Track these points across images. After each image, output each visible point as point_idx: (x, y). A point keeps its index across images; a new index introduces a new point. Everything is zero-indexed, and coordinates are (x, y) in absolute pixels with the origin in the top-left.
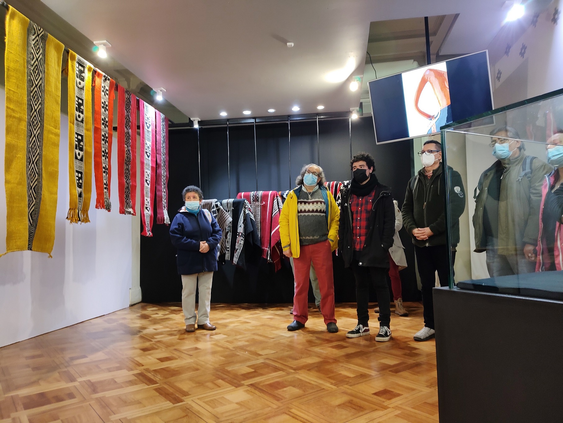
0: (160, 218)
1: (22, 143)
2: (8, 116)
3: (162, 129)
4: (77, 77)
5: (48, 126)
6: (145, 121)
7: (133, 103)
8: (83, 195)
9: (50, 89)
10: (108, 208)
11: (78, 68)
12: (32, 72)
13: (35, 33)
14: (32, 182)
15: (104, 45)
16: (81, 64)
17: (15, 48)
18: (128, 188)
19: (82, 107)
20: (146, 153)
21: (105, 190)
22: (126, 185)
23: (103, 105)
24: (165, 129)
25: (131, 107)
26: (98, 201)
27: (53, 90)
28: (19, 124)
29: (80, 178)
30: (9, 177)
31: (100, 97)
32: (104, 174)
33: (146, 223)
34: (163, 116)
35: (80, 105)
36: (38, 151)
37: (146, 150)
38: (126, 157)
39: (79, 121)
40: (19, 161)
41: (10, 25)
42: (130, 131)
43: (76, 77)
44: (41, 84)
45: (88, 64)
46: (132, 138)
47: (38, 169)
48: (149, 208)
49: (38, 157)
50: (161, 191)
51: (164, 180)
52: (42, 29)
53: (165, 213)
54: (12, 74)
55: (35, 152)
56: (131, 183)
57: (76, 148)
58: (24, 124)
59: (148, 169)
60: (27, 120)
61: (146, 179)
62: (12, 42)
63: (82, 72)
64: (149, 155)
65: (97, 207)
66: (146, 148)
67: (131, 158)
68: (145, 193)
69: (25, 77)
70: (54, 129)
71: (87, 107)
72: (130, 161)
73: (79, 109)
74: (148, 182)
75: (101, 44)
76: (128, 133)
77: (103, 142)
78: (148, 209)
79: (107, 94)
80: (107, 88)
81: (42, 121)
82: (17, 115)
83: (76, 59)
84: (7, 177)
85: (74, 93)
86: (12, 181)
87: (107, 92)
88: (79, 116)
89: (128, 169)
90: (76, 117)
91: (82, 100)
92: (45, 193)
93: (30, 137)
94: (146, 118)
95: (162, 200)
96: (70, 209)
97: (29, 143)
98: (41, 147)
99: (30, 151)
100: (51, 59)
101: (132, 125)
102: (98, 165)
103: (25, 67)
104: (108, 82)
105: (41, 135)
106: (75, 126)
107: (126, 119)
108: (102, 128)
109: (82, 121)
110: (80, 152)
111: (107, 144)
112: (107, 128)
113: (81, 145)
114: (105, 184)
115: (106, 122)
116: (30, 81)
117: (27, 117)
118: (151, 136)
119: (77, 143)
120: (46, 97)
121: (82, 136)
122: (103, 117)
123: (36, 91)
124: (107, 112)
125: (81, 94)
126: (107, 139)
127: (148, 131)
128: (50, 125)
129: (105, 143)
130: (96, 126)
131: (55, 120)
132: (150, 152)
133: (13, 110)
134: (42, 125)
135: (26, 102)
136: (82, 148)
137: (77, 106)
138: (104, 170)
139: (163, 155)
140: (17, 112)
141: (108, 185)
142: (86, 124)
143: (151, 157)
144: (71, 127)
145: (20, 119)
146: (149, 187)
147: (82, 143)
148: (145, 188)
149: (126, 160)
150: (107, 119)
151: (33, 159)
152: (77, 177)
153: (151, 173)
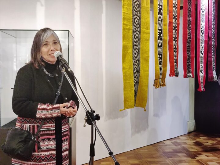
0: (211, 77)
1: (130, 44)
2: (124, 29)
3: (213, 10)
6: (201, 8)
8: (163, 69)
9: (144, 5)
10: (177, 75)
14: (135, 66)
18: (189, 59)
19: (162, 11)
20: (202, 31)
21: (175, 64)
22: (188, 57)
23: (174, 5)
24: (215, 10)
26: (171, 71)
27: (146, 5)
28: (128, 33)
30: (124, 65)
32: (175, 53)
33: (201, 82)
35: (160, 9)
36: (138, 46)
38: (188, 38)
39: (160, 21)
40: (129, 55)
42: (191, 18)
44: (139, 4)
46: (192, 23)
47: (138, 57)
49: (138, 50)
50: (211, 57)
51: (213, 48)
53: (214, 73)
55: (136, 47)
56: (191, 56)
57: (158, 40)
58: (131, 32)
59: (202, 43)
60: (132, 29)
61: (201, 50)
64: (203, 32)
65: (170, 76)
66: (201, 28)
67: (192, 38)
68: (200, 61)
70: (146, 30)
71: (164, 10)
72: (190, 40)
73: (160, 13)
74: (202, 52)
76: (190, 20)
77: (174, 31)
78: (202, 72)
81: (140, 27)
82: (128, 28)
85: (157, 3)
86: (126, 68)
88: (160, 17)
89: (189, 46)
90: (158, 18)
91: (162, 6)
92: (142, 72)
93: (134, 39)
94: (201, 6)
95: (212, 64)
96: (155, 79)
97: (134, 42)
98: (139, 44)
99: (134, 47)
101: (192, 14)
102: (171, 47)
105: (139, 36)
106: (158, 25)
107: (188, 10)
108: (173, 21)
109: (162, 21)
110: (160, 41)
111: (176, 31)
112: (176, 21)
113: (161, 36)
114: (175, 60)
115: (176, 17)
116: (134, 3)
117: (132, 27)
118: (205, 18)
119: (159, 36)
120: (142, 11)
121: (161, 30)
122: (174, 14)
123: (137, 9)
124: (176, 9)
125: (161, 2)
126: (176, 28)
127: (203, 15)
128: (144, 28)
129: (175, 31)
130: (170, 21)
131: (147, 24)
132: (204, 30)
133: (126, 25)
134: (140, 30)
135: (132, 17)
136: (162, 38)
137: (159, 11)
138: (174, 50)
139: (213, 30)
140: (128, 25)
141: (177, 59)
142: (164, 22)
143: (205, 33)
144: (155, 26)
145: (129, 29)
146: (203, 55)
147: (161, 35)
148: (200, 57)
149: (188, 40)
150: (176, 14)
151: (136, 52)
152: (159, 58)
153: (205, 45)
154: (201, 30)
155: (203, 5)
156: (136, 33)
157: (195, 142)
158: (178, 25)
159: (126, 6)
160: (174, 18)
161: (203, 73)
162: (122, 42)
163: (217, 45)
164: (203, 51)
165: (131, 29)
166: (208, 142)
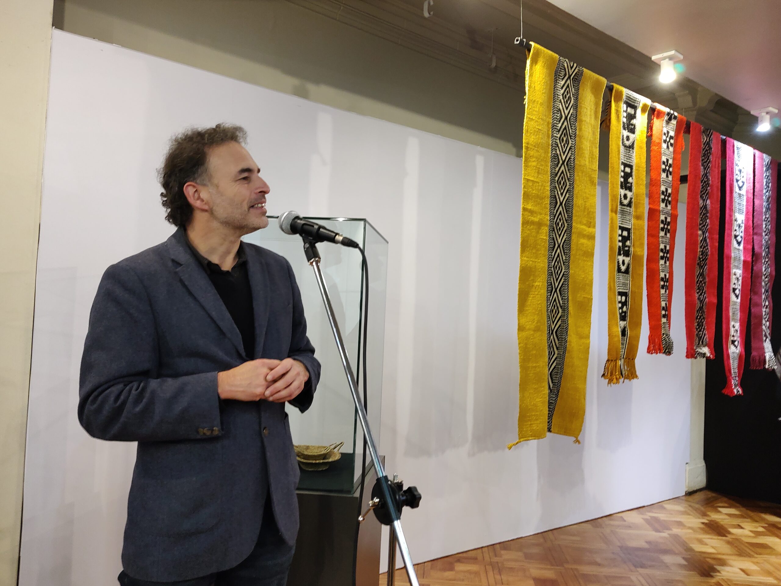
0: (757, 358)
1: (542, 263)
2: (525, 223)
3: (766, 185)
4: (624, 129)
5: (579, 226)
6: (735, 177)
7: (715, 148)
8: (628, 332)
9: (582, 163)
10: (668, 350)
11: (626, 111)
12: (558, 141)
13: (565, 75)
14: (553, 323)
15: (671, 58)
16: (631, 104)
17: (537, 110)
18: (701, 308)
19: (630, 180)
20: (736, 236)
21: (664, 320)
22: (698, 305)
23: (663, 167)
24: (770, 185)
25: (711, 157)
26: (651, 340)
27: (587, 163)
28: (538, 233)
29: (624, 304)
30: (523, 321)
31: (660, 153)
32: (663, 291)
33: (732, 372)
34: (767, 158)
35: (627, 176)
36: (563, 271)
37: (735, 233)
38: (699, 254)
39: (624, 205)
40: (536, 293)
41: (531, 75)
42: (708, 202)
43: (622, 128)
44: (570, 158)
45: (643, 100)
46: (711, 215)
47: (562, 299)
48: (738, 342)
49: (562, 280)
50: (759, 305)
51: (765, 283)
52: (575, 65)
53: (768, 348)
54: (531, 153)
55: (559, 272)
56: (707, 300)
57: (619, 254)
58: (545, 232)
59: (737, 268)
60: (548, 223)
61: (734, 286)
62: (534, 101)
63: (631, 117)
64: (739, 239)
65: (649, 351)
66: (735, 228)
67: (709, 253)
68: (731, 314)
69: (548, 153)
70: (587, 229)
71: (638, 178)
72: (706, 260)
73: (626, 185)
74: (737, 292)
75: (664, 58)
76: (705, 207)
77: (662, 234)
78: (736, 343)
79: (671, 145)
80: (672, 133)
81: (570, 219)
82: (536, 219)
83: (624, 97)
84: (521, 321)
85: (619, 159)
87: (672, 141)
88: (625, 197)
89: (702, 274)
90: (621, 199)
91: (631, 167)
92: (572, 339)
93: (553, 250)
94: (736, 171)
95: (761, 324)
96: (608, 361)
97: (551, 259)
98: (567, 263)
99: (552, 272)
100: (585, 110)
101: (712, 191)
102: (652, 274)
103: (548, 137)
104: (674, 122)
105: (568, 242)
106: (619, 215)
107: (702, 182)
108: (661, 209)
109: (629, 205)
110: (625, 258)
111: (668, 235)
112: (669, 207)
113: (627, 246)
114: (663, 309)
115: (669, 196)
116: (555, 157)
117: (549, 218)
118: (744, 203)
119: (620, 244)
120: (576, 178)
121: (628, 230)
122: (663, 188)
123: (562, 172)
124: (670, 178)
125: (630, 157)
126: (669, 227)
127: (740, 195)
128: (581, 223)
129: (666, 234)
130: (652, 206)
131: (588, 214)
132: (742, 234)
133: (532, 212)
134: (570, 227)
135: (548, 193)
136: (629, 250)
137: (622, 180)
138: (662, 283)
139: (766, 235)
140: (536, 213)
141: (667, 309)
142: (636, 208)
143: (744, 243)
144: (612, 219)
145: (540, 225)
146: (739, 300)
147: (628, 243)
148: (731, 303)
149: (700, 258)
150: (670, 191)
151: (557, 285)
152: (619, 302)
153: (743, 273)
154: (734, 233)
155: (740, 171)
156: (560, 236)
157: (705, 521)
158: (674, 217)
159: (534, 164)
160: (663, 200)
161: (739, 347)
162: (519, 257)
163: (774, 273)
164: (740, 287)
165: (546, 225)
166: (742, 525)
